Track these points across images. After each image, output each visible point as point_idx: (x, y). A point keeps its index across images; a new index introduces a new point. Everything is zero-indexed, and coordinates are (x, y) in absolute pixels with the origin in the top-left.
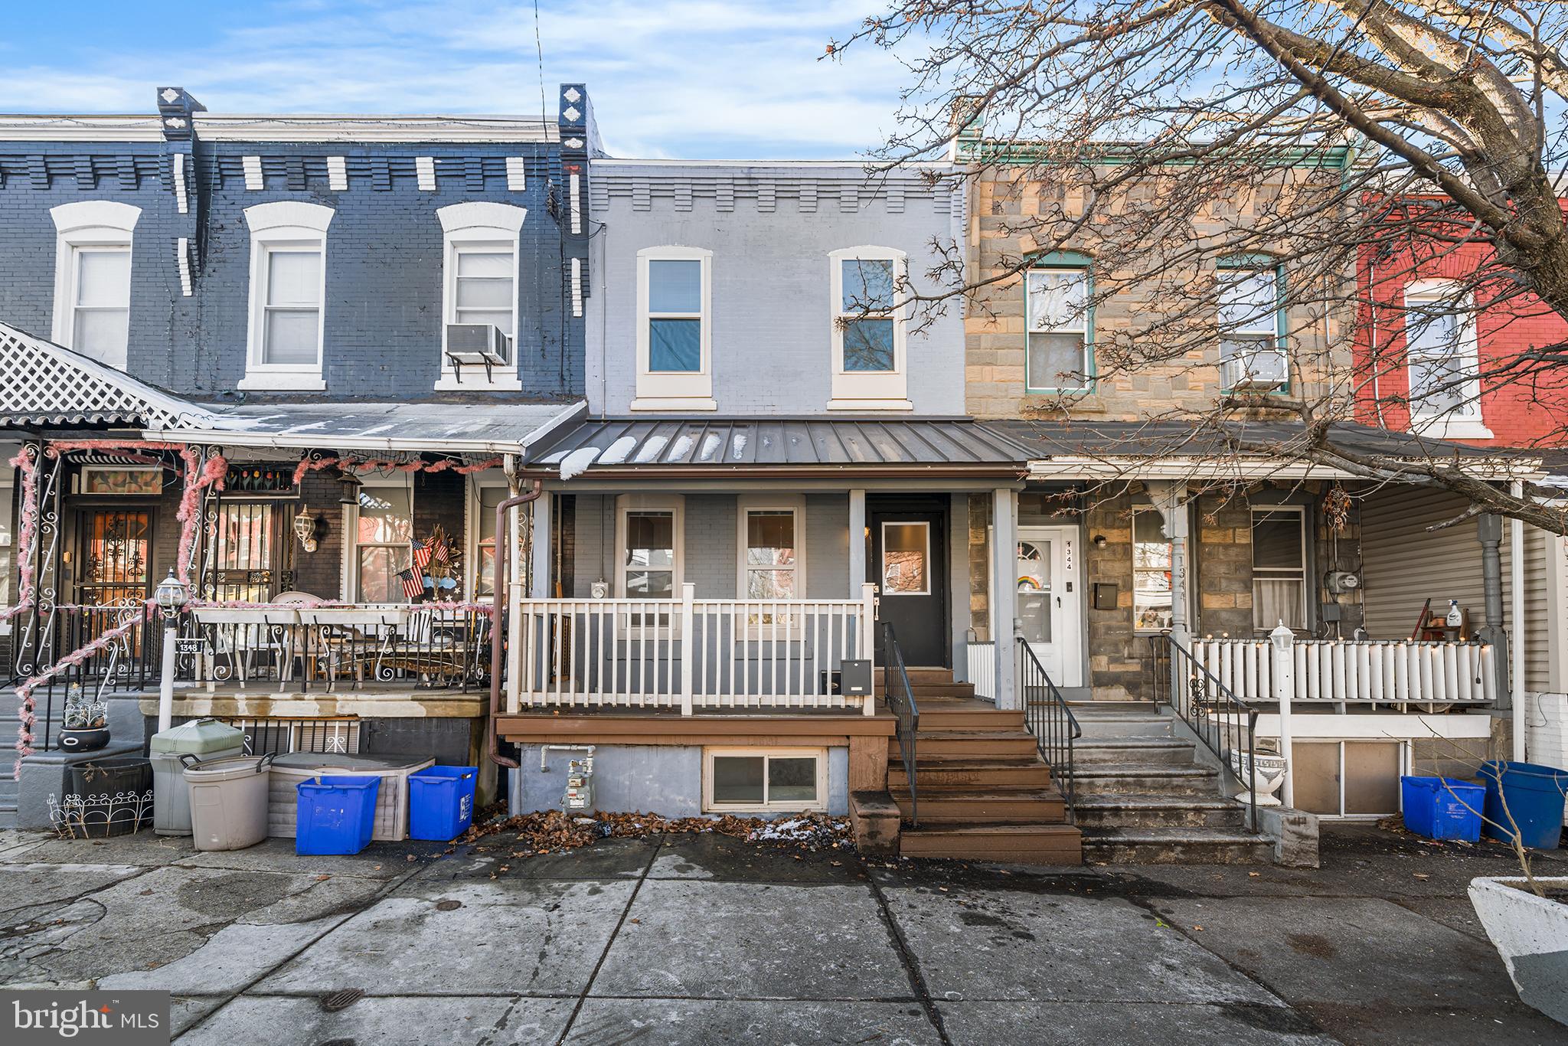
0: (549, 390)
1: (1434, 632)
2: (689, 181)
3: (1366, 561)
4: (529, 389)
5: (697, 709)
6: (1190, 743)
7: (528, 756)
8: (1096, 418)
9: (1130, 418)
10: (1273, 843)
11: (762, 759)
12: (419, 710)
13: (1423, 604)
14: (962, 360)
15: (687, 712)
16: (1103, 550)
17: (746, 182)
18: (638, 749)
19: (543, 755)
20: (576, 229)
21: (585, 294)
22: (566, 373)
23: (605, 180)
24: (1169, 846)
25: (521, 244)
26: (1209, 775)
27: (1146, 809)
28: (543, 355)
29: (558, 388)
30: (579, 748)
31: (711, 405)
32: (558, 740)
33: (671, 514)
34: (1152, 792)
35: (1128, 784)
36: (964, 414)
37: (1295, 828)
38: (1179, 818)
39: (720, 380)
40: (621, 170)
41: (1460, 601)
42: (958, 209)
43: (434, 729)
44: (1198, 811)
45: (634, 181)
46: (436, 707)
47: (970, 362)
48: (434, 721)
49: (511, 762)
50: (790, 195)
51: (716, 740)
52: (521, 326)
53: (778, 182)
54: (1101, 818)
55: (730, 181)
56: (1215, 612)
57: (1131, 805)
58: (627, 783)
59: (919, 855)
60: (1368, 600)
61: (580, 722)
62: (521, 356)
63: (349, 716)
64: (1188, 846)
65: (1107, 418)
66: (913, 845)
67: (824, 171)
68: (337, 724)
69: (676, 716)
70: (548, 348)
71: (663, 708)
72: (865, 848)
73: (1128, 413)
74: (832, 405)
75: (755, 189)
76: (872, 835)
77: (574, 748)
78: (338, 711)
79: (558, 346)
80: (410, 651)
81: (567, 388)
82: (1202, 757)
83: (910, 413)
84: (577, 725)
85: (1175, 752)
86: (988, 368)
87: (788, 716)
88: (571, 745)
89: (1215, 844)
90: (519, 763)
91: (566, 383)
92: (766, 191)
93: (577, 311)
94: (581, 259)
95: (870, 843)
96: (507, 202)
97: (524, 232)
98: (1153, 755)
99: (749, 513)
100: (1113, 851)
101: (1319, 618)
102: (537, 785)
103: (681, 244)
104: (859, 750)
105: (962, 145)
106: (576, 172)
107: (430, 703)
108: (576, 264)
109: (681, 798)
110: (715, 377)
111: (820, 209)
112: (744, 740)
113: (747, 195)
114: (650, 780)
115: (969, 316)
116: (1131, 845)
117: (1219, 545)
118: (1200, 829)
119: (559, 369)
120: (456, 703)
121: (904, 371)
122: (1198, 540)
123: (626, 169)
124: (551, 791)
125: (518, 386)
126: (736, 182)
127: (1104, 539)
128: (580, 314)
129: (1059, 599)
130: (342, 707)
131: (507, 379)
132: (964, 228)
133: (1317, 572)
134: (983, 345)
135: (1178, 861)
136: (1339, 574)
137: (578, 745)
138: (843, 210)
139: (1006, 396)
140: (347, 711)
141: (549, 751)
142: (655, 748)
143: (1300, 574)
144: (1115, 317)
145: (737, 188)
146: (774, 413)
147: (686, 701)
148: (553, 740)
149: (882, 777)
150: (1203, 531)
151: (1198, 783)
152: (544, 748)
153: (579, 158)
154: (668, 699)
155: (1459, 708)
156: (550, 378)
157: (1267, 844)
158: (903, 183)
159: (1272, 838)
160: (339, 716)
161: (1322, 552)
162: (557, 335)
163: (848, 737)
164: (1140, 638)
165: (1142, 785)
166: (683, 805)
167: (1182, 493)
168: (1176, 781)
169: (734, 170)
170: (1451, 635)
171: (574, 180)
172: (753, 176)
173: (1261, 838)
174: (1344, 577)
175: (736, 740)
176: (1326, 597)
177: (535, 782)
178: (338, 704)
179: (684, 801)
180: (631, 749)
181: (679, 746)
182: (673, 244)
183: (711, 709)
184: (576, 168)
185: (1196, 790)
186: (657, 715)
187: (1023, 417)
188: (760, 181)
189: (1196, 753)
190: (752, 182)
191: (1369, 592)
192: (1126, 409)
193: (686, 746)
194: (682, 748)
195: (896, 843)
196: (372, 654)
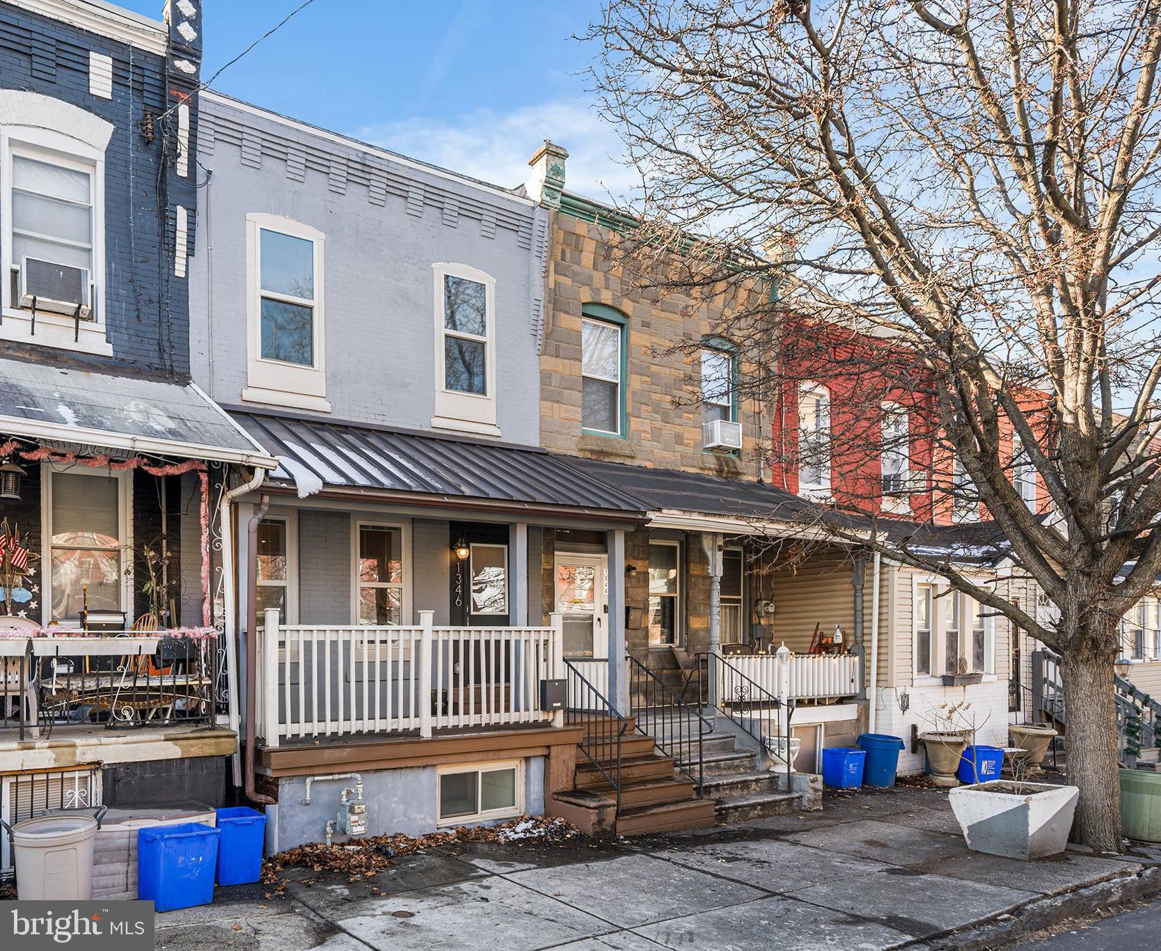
0: (146, 361)
1: (823, 647)
2: (304, 148)
3: (777, 592)
4: (121, 356)
5: (435, 731)
6: (733, 734)
7: (287, 790)
8: (628, 462)
9: (649, 465)
10: (801, 797)
11: (476, 773)
12: (173, 751)
13: (815, 627)
14: (537, 393)
15: (426, 734)
16: (634, 577)
17: (359, 167)
18: (385, 773)
19: (308, 787)
20: (182, 170)
21: (191, 252)
22: (166, 344)
23: (212, 119)
24: (753, 806)
25: (106, 168)
26: (752, 756)
27: (732, 783)
28: (138, 317)
29: (157, 361)
30: (342, 776)
31: (324, 406)
32: (322, 771)
33: (283, 523)
34: (724, 772)
35: (712, 767)
36: (538, 445)
37: (812, 785)
38: (748, 787)
39: (333, 379)
40: (231, 112)
41: (841, 626)
42: (539, 249)
43: (186, 771)
44: (757, 781)
45: (245, 130)
46: (192, 746)
47: (543, 398)
48: (187, 762)
49: (270, 798)
50: (399, 192)
51: (443, 759)
52: (109, 274)
53: (389, 177)
54: (710, 793)
55: (345, 162)
56: (697, 631)
57: (725, 782)
58: (376, 807)
59: (632, 833)
60: (778, 622)
61: (348, 750)
62: (110, 311)
63: (88, 764)
64: (763, 805)
65: (636, 463)
66: (627, 826)
67: (431, 177)
68: (77, 775)
69: (416, 740)
70: (145, 309)
71: (406, 733)
72: (596, 833)
73: (649, 460)
74: (437, 422)
75: (368, 176)
76: (600, 822)
77: (337, 777)
78: (79, 759)
79: (153, 309)
80: (138, 684)
81: (168, 363)
82: (742, 744)
83: (498, 440)
84: (345, 753)
85: (725, 742)
86: (556, 405)
87: (502, 733)
88: (332, 774)
89: (775, 802)
90: (277, 800)
91: (166, 356)
92: (378, 183)
93: (180, 271)
94: (188, 209)
95: (598, 829)
96: (89, 109)
97: (111, 153)
98: (714, 746)
99: (361, 526)
100: (727, 814)
101: (751, 635)
102: (295, 819)
103: (292, 217)
104: (557, 757)
105: (547, 190)
106: (186, 102)
107: (185, 742)
108: (182, 214)
109: (422, 816)
110: (329, 376)
111: (424, 216)
112: (475, 756)
113: (359, 180)
114: (395, 802)
115: (544, 354)
116: (736, 808)
117: (699, 576)
118: (761, 793)
119: (157, 336)
120: (213, 741)
121: (494, 398)
122: (688, 572)
123: (238, 114)
124: (307, 824)
125: (108, 351)
126: (351, 164)
127: (634, 569)
128: (183, 275)
129: (599, 620)
130: (84, 754)
131: (95, 341)
132: (544, 270)
133: (750, 600)
134: (554, 383)
135: (759, 816)
136: (764, 602)
137: (340, 773)
138: (445, 222)
139: (568, 434)
140: (90, 758)
141: (314, 782)
142: (398, 771)
143: (738, 601)
144: (641, 375)
145: (351, 171)
146: (385, 424)
147: (426, 724)
148: (316, 771)
149: (571, 779)
150: (692, 565)
151: (746, 763)
152: (309, 780)
153: (190, 84)
154: (412, 724)
155: (841, 700)
156: (146, 347)
157: (798, 798)
158: (496, 210)
159: (801, 793)
160: (79, 765)
161: (754, 585)
162: (155, 295)
163: (548, 747)
164: (652, 653)
165: (718, 767)
166: (423, 822)
167: (720, 542)
168: (737, 762)
169: (350, 151)
170: (836, 649)
171: (184, 111)
172: (367, 163)
173: (795, 795)
174: (767, 605)
175: (469, 757)
176: (755, 620)
177: (292, 816)
178: (78, 751)
179: (424, 819)
180: (379, 774)
181: (419, 767)
182: (285, 216)
183: (445, 730)
184: (186, 97)
185: (745, 768)
186: (401, 740)
187: (580, 455)
188: (374, 171)
189: (736, 741)
190: (366, 169)
191: (778, 616)
192: (646, 457)
193: (425, 767)
194: (421, 769)
195: (614, 826)
196: (106, 690)
